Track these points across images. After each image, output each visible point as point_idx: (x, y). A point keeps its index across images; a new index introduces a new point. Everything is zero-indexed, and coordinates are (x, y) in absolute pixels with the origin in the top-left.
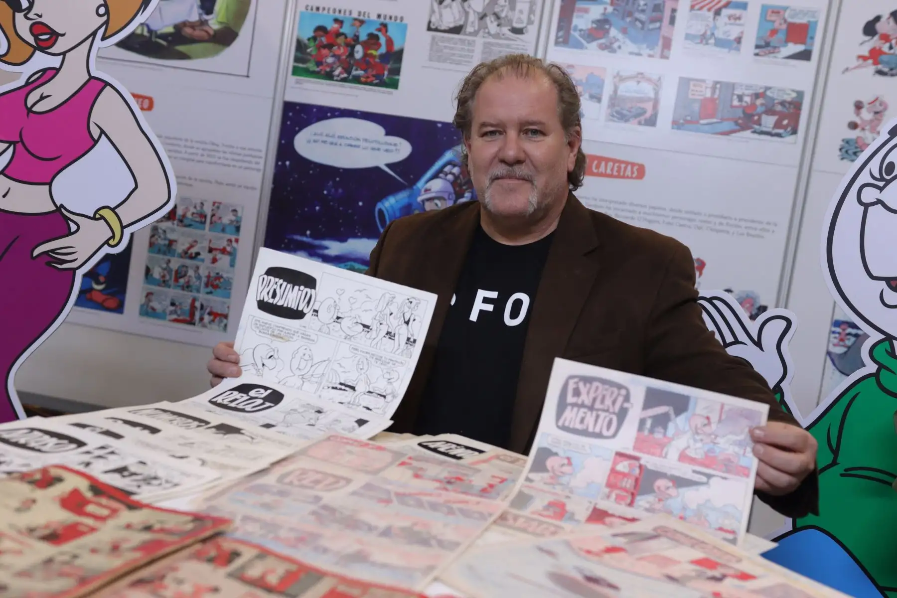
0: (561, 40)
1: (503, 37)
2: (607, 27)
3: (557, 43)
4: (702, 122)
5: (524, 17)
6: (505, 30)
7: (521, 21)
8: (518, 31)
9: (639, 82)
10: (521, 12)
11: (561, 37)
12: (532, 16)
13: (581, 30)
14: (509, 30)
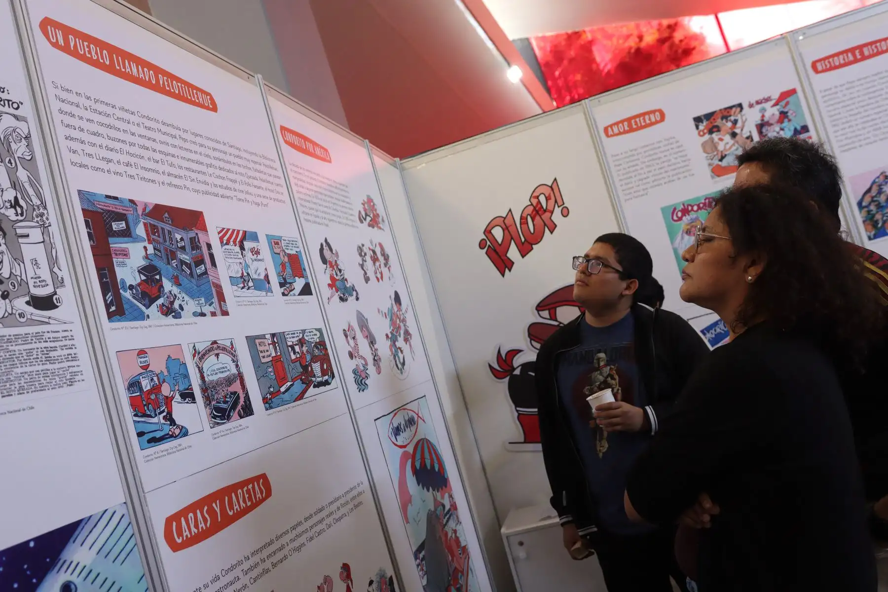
0: (113, 308)
1: (22, 320)
2: (158, 277)
3: (110, 316)
4: (283, 389)
5: (45, 274)
6: (20, 304)
7: (43, 284)
8: (45, 303)
9: (217, 355)
10: (35, 263)
11: (112, 303)
12: (56, 270)
13: (131, 287)
14: (28, 303)
